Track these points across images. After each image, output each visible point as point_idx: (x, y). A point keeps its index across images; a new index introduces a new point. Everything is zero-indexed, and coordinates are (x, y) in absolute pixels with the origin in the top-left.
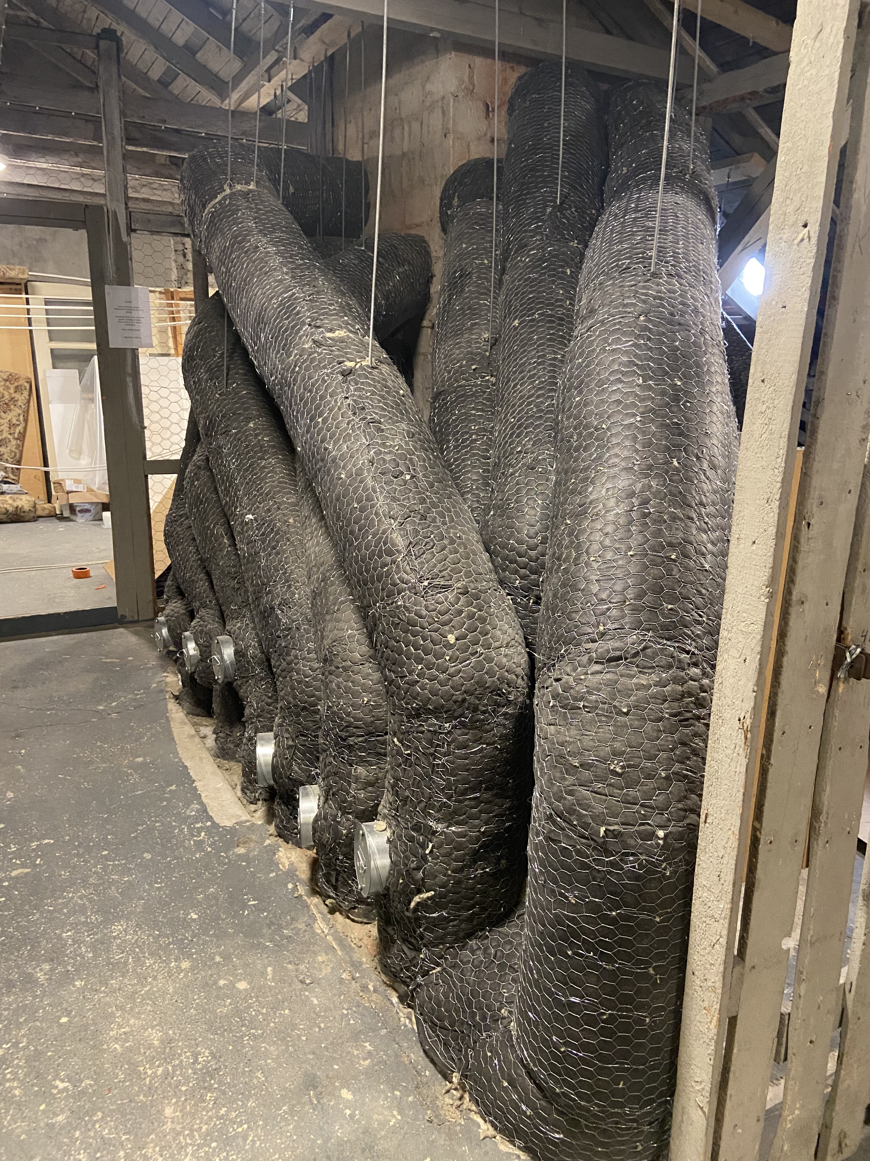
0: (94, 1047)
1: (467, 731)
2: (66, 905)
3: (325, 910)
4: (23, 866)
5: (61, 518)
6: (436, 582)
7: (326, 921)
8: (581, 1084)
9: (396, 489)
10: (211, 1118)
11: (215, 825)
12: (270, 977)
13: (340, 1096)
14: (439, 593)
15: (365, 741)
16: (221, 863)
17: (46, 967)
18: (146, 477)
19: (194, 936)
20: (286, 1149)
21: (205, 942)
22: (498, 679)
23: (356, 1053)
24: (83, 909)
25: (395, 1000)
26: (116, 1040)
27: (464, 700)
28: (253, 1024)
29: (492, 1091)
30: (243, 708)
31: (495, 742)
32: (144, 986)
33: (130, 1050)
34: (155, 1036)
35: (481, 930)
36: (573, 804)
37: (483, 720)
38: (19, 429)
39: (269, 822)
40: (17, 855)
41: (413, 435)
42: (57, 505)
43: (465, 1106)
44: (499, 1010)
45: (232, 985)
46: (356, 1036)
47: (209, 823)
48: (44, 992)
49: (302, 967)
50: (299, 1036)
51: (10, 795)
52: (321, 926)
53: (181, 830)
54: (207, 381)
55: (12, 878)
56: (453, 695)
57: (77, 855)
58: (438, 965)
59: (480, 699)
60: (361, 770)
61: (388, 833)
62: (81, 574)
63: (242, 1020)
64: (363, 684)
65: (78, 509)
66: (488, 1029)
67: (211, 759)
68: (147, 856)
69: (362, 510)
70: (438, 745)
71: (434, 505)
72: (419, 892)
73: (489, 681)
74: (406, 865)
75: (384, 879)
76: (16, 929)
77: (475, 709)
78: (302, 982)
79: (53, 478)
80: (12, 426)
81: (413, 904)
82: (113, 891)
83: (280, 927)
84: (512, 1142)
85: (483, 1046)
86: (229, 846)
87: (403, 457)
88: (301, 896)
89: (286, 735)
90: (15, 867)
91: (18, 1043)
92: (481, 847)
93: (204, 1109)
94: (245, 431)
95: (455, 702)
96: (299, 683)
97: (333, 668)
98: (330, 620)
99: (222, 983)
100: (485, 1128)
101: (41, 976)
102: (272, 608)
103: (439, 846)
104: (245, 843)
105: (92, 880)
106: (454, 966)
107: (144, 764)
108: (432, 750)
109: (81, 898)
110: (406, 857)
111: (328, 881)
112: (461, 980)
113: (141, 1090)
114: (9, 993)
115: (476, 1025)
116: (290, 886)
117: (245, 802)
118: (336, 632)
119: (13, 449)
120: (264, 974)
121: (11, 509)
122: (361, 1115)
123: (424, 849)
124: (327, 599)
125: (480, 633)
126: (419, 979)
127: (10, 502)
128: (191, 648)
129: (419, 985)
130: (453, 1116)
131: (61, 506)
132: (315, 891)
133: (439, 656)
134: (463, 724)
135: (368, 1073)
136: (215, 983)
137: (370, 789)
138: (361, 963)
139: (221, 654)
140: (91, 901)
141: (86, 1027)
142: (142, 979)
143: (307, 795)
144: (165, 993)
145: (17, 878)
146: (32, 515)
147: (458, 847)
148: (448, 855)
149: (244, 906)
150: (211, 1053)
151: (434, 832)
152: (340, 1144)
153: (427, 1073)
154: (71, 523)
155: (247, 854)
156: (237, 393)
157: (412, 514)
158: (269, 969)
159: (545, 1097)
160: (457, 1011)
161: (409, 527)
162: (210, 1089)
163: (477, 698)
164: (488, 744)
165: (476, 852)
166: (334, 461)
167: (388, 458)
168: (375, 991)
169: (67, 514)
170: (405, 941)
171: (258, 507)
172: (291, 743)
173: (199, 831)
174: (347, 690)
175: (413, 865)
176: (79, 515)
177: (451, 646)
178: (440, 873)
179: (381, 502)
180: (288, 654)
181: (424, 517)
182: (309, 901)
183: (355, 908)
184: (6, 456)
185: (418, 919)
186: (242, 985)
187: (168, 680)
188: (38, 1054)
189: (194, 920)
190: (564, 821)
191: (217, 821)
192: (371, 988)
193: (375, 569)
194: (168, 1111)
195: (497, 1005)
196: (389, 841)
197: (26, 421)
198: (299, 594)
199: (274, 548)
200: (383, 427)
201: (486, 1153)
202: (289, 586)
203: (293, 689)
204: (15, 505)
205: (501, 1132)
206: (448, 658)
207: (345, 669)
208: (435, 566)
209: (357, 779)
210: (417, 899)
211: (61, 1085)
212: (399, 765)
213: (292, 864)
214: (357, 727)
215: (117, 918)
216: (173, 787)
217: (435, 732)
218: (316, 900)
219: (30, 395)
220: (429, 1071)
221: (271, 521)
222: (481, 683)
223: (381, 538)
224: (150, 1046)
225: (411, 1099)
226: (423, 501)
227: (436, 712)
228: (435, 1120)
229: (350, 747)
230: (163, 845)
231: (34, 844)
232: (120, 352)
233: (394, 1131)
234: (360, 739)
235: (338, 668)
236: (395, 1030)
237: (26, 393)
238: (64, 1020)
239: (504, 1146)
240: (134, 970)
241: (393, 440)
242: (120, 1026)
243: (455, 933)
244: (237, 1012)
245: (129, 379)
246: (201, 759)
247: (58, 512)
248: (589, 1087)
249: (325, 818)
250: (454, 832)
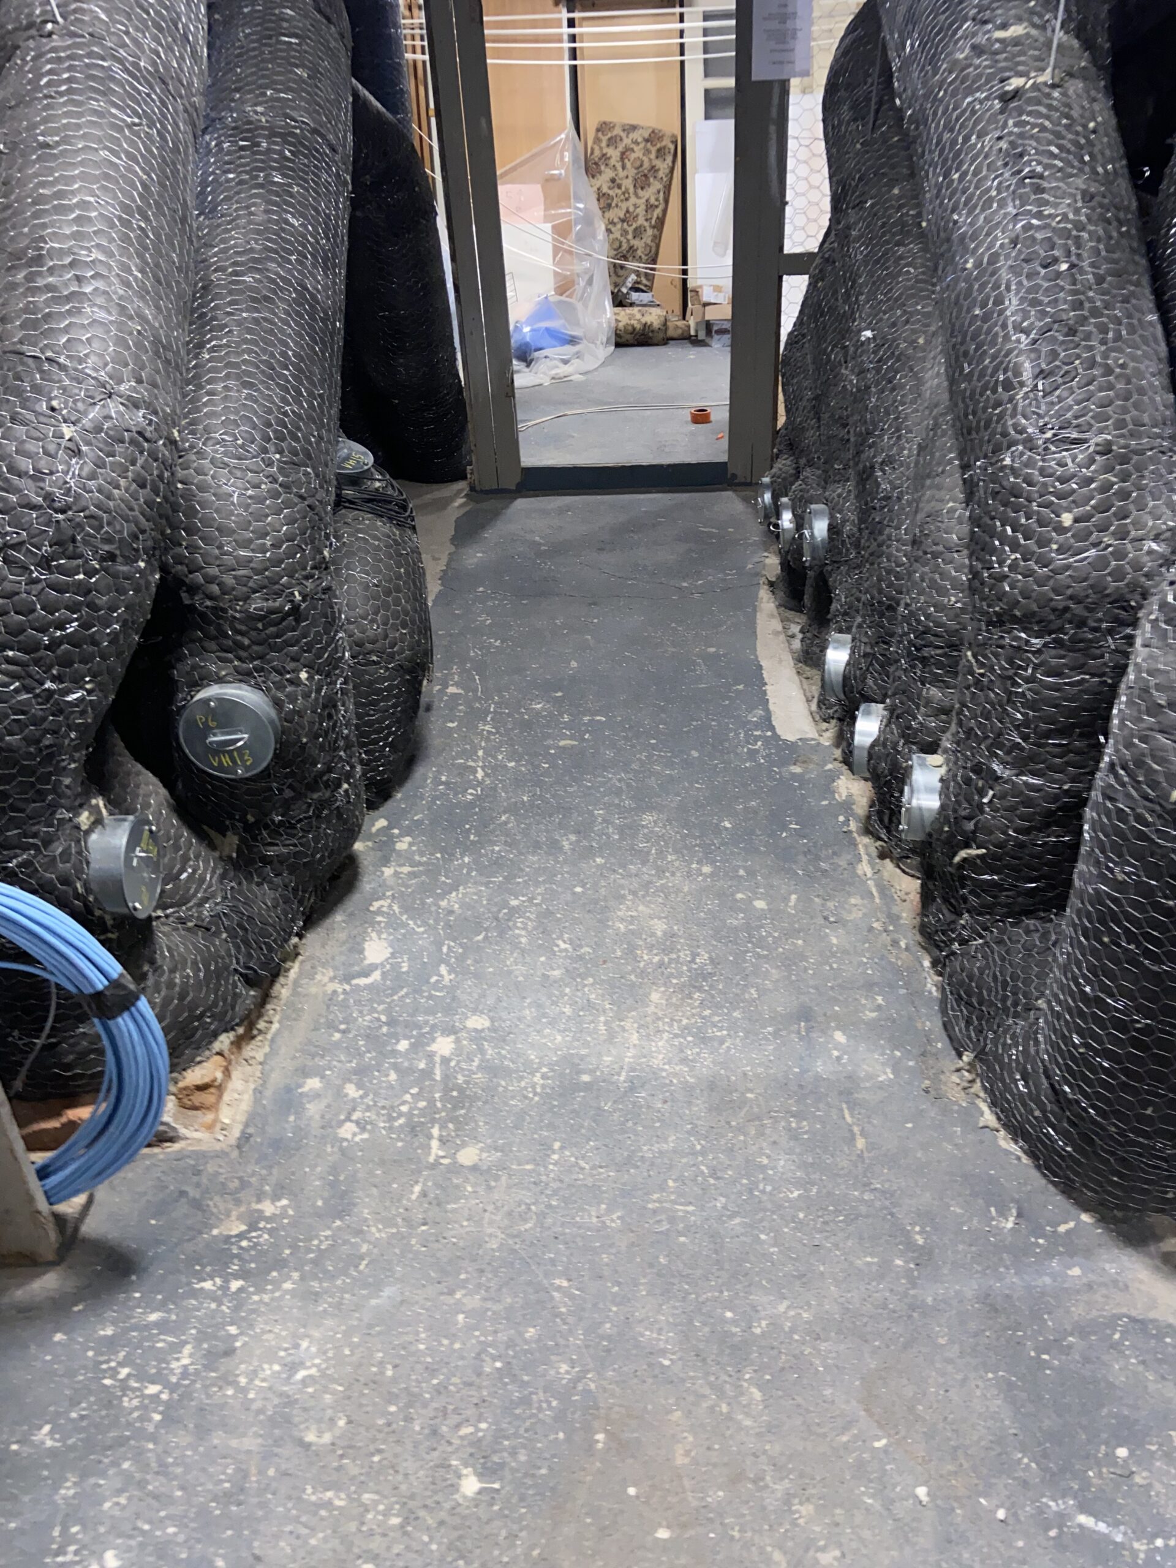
0: (599, 921)
1: (1063, 652)
2: (603, 784)
3: (874, 852)
4: (572, 738)
5: (695, 341)
6: (1065, 433)
7: (873, 866)
8: (1100, 1097)
9: (1041, 286)
10: (693, 1015)
11: (776, 737)
12: (792, 904)
13: (832, 1036)
14: (1067, 450)
15: (944, 655)
16: (771, 778)
17: (573, 838)
18: (780, 278)
19: (722, 844)
20: (759, 1065)
21: (732, 853)
22: (1127, 585)
23: (864, 1001)
24: (618, 792)
25: (927, 963)
26: (622, 920)
27: (1066, 609)
28: (761, 943)
29: (1003, 1081)
30: (830, 601)
31: (1103, 675)
32: (660, 878)
33: (632, 932)
34: (659, 927)
35: (1045, 911)
36: (1143, 755)
37: (1091, 641)
38: (658, 212)
39: (837, 746)
40: (568, 726)
41: (1092, 197)
42: (692, 322)
43: (972, 1090)
44: (1037, 999)
45: (750, 900)
46: (870, 986)
47: (769, 734)
48: (565, 861)
49: (831, 905)
50: (806, 969)
51: (574, 664)
52: (865, 868)
53: (737, 735)
54: (848, 123)
55: (558, 747)
56: (1052, 600)
57: (626, 738)
58: (981, 937)
59: (1090, 610)
60: (935, 692)
61: (943, 771)
62: (701, 417)
63: (750, 936)
64: (955, 578)
65: (715, 328)
66: (1016, 1015)
67: (792, 663)
68: (695, 754)
69: (986, 318)
70: (1020, 667)
71: (1095, 312)
72: (967, 846)
73: (1112, 585)
74: (955, 811)
75: (927, 822)
76: (553, 796)
77: (1081, 623)
78: (826, 918)
79: (690, 285)
80: (650, 207)
81: (957, 859)
82: (652, 782)
83: (818, 858)
84: (1016, 1142)
85: (1005, 1032)
86: (784, 762)
87: (1066, 234)
88: (851, 832)
89: (865, 640)
90: (564, 737)
91: (533, 898)
92: (1059, 809)
93: (689, 1005)
94: (886, 201)
95: (1054, 610)
96: (889, 572)
97: (920, 553)
98: (930, 488)
99: (739, 896)
100: (988, 1117)
101: (566, 845)
102: (872, 467)
103: (1002, 796)
104: (804, 762)
105: (634, 766)
106: (1000, 942)
107: (716, 657)
108: (1011, 672)
109: (620, 780)
110: (958, 802)
111: (881, 821)
112: (1003, 959)
113: (633, 971)
114: (534, 854)
115: (1006, 1010)
116: (841, 818)
117: (817, 718)
118: (933, 503)
119: (649, 242)
120: (786, 899)
121: (638, 326)
122: (849, 1060)
123: (982, 796)
124: (932, 457)
125: (1114, 514)
126: (956, 946)
127: (638, 316)
128: (787, 520)
129: (954, 953)
130: (956, 1095)
131: (697, 324)
132: (868, 831)
133: (1043, 542)
134: (1059, 643)
135: (871, 1025)
136: (733, 895)
137: (943, 717)
138: (899, 917)
139: (811, 528)
140: (628, 785)
141: (596, 902)
142: (661, 872)
143: (868, 713)
144: (678, 891)
145: (564, 748)
146: (661, 335)
147: (1028, 802)
148: (1012, 809)
149: (784, 827)
150: (711, 958)
151: (998, 778)
152: (818, 1078)
153: (939, 1045)
154: (704, 349)
155: (801, 775)
156: (885, 141)
157: (1056, 326)
158: (794, 897)
159: (1058, 1101)
160: (990, 991)
161: (1045, 349)
162: (700, 989)
163: (1087, 608)
164: (1093, 675)
165: (1050, 813)
166: (962, 238)
167: (1039, 236)
168: (907, 949)
169: (702, 335)
170: (946, 900)
171: (881, 320)
172: (868, 650)
173: (757, 739)
174: (933, 584)
175: (964, 813)
176: (716, 337)
177: (1066, 530)
178: (999, 829)
179: (1012, 303)
180: (881, 533)
181: (1072, 332)
182: (858, 839)
183: (908, 857)
184: (639, 253)
185: (963, 878)
186: (760, 904)
187: (768, 561)
188: (549, 913)
189: (726, 829)
190: (1129, 775)
191: (779, 731)
192: (903, 944)
193: (985, 409)
194: (655, 996)
195: (1036, 994)
196: (942, 780)
197: (667, 201)
198: (910, 450)
199: (890, 382)
200: (1045, 185)
201: (982, 1142)
202: (899, 438)
203: (880, 580)
204: (644, 320)
205: (1006, 1126)
206: (1055, 547)
207: (935, 555)
208: (1070, 408)
209: (928, 702)
210: (963, 854)
211: (563, 946)
212: (968, 688)
213: (850, 796)
214: (936, 635)
215: (651, 808)
216: (741, 687)
217: (1019, 648)
218: (866, 840)
219: (674, 161)
220: (941, 1044)
221: (894, 340)
222: (1098, 588)
223: (1002, 362)
224: (653, 935)
225: (911, 1063)
226: (1078, 305)
227: (1026, 621)
228: (933, 1092)
229: (924, 660)
230: (713, 746)
231: (586, 719)
232: (767, 85)
233: (881, 1086)
234: (939, 651)
235: (926, 553)
236: (916, 994)
237: (669, 159)
238: (578, 889)
239: (1005, 1142)
240: (655, 862)
241: (1056, 206)
242: (629, 909)
243: (1007, 905)
244: (748, 928)
245: (772, 129)
246: (780, 661)
247: (693, 333)
248: (1107, 1102)
249: (884, 745)
250: (1026, 783)
